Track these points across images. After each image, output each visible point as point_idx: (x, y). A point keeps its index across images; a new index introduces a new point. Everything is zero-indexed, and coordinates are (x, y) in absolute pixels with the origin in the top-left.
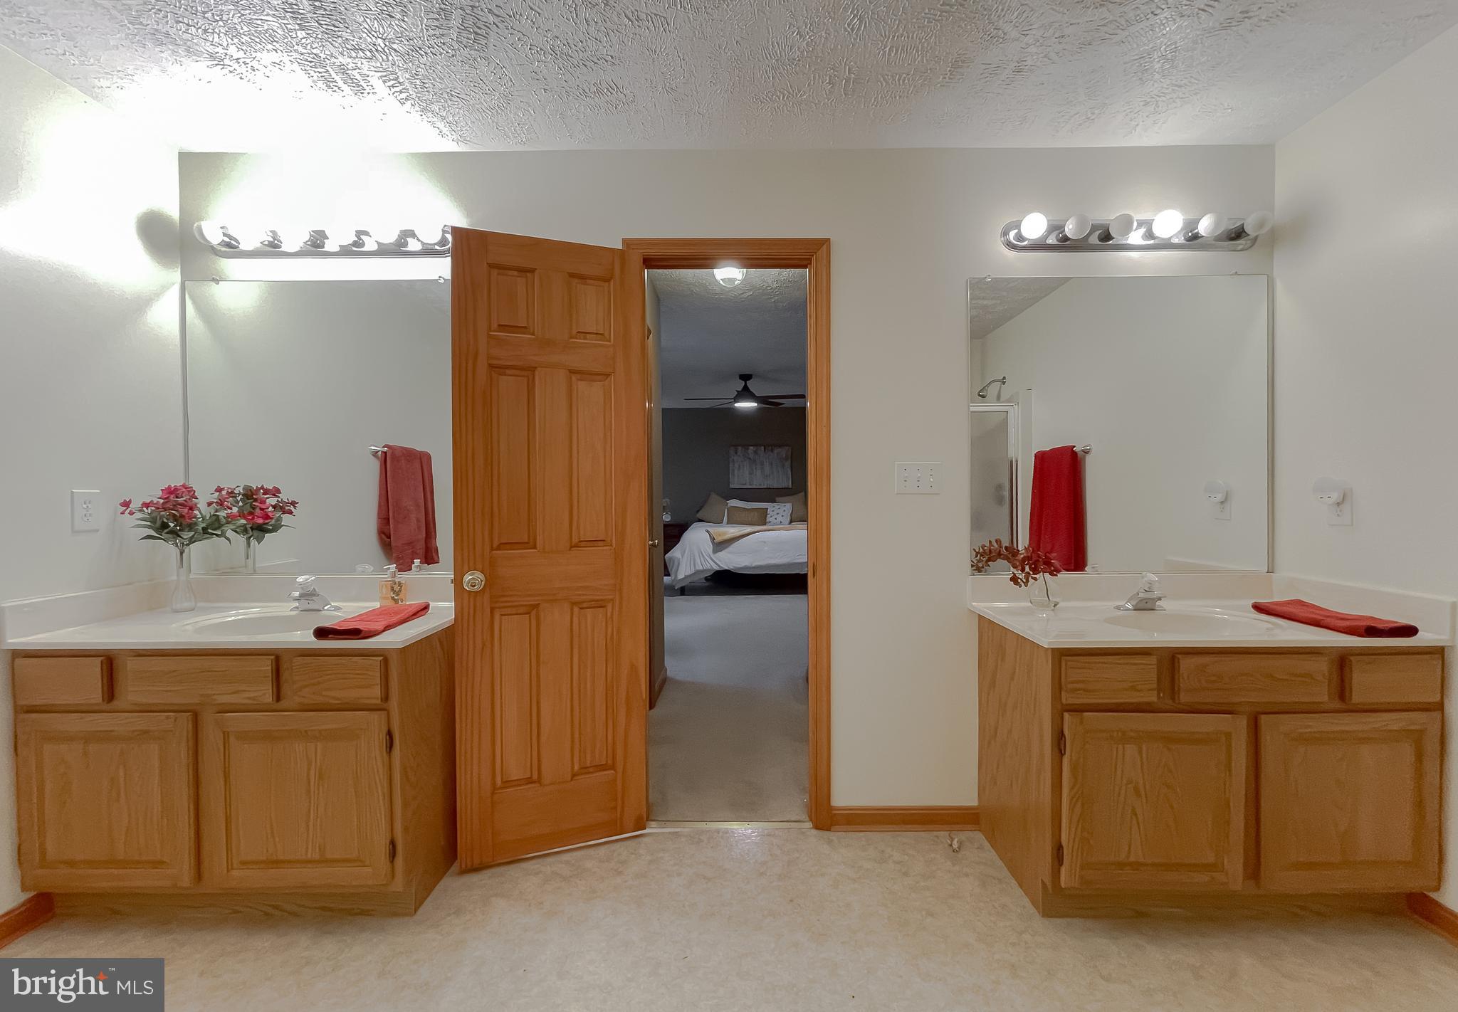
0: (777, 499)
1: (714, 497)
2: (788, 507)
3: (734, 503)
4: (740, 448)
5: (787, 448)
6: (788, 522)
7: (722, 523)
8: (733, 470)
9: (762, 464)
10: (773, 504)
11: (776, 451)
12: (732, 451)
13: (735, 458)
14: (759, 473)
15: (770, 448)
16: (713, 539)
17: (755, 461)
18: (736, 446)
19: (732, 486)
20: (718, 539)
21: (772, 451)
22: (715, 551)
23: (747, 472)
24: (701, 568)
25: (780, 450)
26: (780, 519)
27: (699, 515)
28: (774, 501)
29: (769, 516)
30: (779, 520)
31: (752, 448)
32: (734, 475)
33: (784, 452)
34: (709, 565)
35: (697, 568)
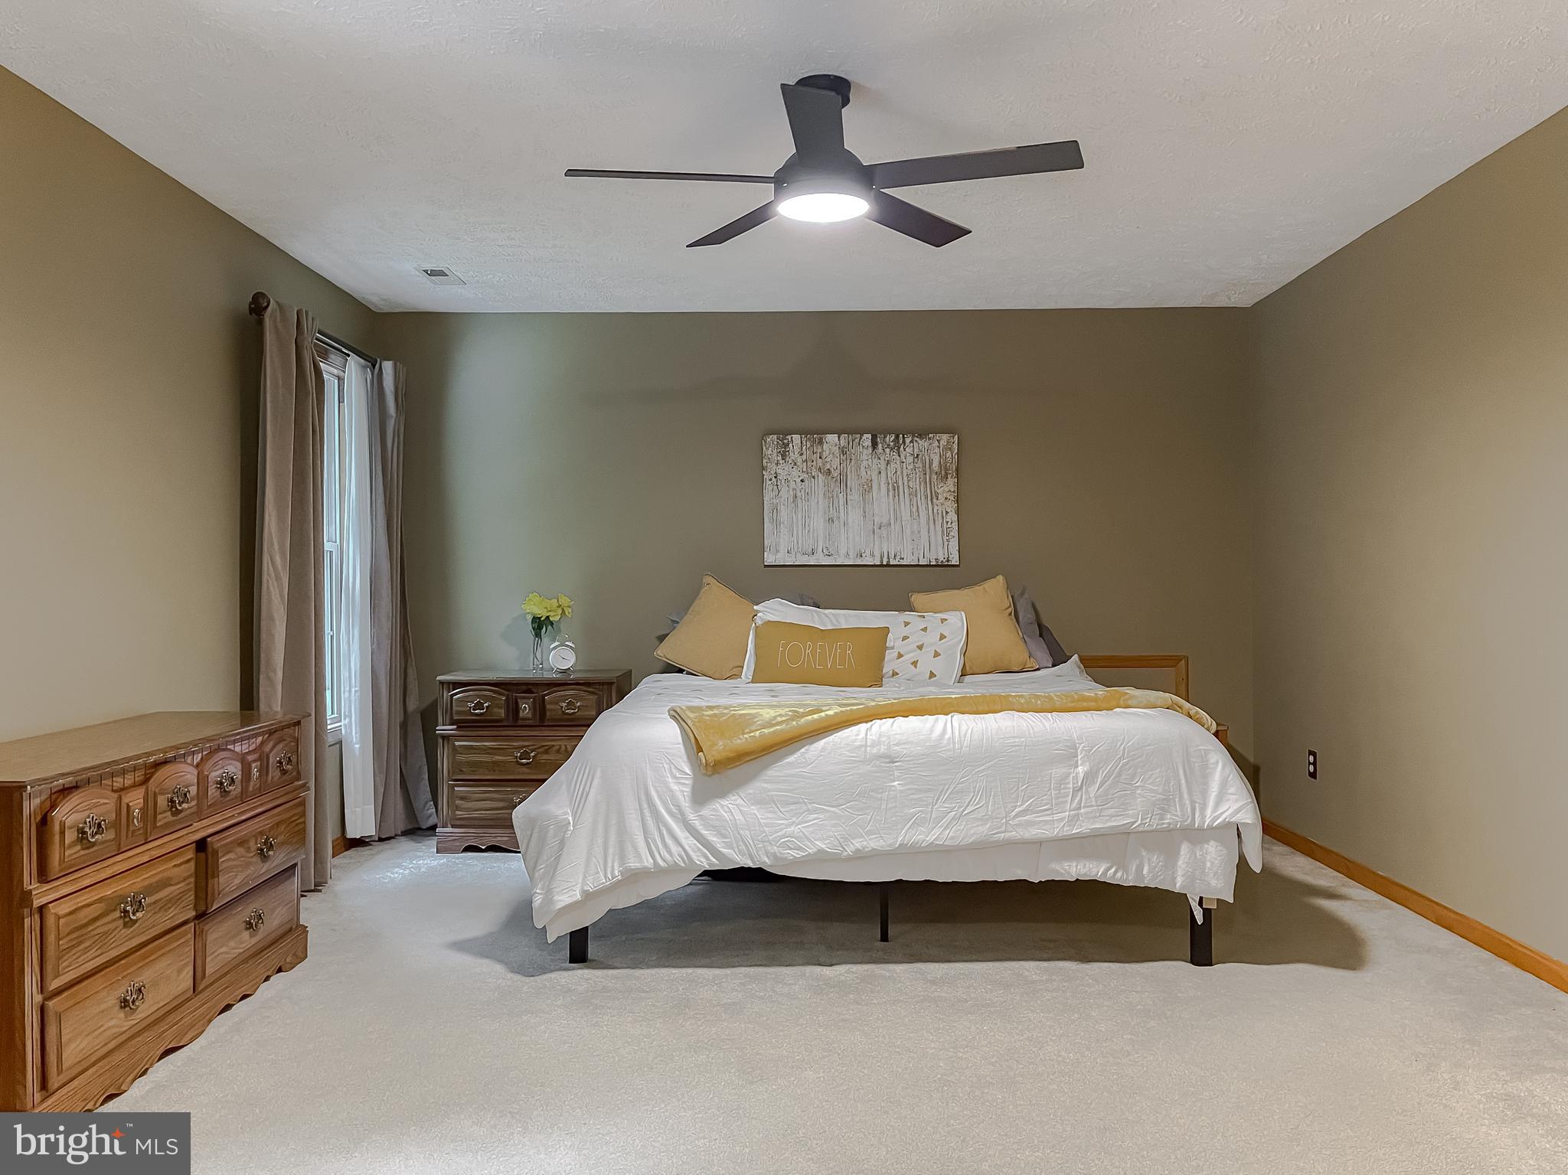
0: (917, 599)
1: (715, 596)
2: (956, 622)
3: (775, 611)
4: (796, 438)
5: (945, 437)
6: (956, 671)
7: (738, 676)
8: (775, 509)
9: (867, 488)
10: (908, 616)
11: (913, 446)
12: (771, 451)
13: (783, 470)
14: (854, 516)
15: (891, 438)
16: (695, 747)
17: (842, 480)
18: (783, 433)
19: (769, 559)
20: (718, 747)
21: (897, 447)
22: (701, 797)
23: (822, 520)
24: (648, 862)
25: (923, 443)
26: (927, 663)
27: (666, 652)
28: (907, 607)
29: (890, 655)
30: (924, 668)
31: (832, 438)
32: (777, 523)
33: (936, 449)
34: (674, 848)
35: (633, 864)
